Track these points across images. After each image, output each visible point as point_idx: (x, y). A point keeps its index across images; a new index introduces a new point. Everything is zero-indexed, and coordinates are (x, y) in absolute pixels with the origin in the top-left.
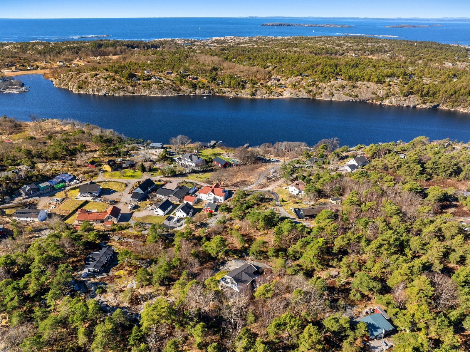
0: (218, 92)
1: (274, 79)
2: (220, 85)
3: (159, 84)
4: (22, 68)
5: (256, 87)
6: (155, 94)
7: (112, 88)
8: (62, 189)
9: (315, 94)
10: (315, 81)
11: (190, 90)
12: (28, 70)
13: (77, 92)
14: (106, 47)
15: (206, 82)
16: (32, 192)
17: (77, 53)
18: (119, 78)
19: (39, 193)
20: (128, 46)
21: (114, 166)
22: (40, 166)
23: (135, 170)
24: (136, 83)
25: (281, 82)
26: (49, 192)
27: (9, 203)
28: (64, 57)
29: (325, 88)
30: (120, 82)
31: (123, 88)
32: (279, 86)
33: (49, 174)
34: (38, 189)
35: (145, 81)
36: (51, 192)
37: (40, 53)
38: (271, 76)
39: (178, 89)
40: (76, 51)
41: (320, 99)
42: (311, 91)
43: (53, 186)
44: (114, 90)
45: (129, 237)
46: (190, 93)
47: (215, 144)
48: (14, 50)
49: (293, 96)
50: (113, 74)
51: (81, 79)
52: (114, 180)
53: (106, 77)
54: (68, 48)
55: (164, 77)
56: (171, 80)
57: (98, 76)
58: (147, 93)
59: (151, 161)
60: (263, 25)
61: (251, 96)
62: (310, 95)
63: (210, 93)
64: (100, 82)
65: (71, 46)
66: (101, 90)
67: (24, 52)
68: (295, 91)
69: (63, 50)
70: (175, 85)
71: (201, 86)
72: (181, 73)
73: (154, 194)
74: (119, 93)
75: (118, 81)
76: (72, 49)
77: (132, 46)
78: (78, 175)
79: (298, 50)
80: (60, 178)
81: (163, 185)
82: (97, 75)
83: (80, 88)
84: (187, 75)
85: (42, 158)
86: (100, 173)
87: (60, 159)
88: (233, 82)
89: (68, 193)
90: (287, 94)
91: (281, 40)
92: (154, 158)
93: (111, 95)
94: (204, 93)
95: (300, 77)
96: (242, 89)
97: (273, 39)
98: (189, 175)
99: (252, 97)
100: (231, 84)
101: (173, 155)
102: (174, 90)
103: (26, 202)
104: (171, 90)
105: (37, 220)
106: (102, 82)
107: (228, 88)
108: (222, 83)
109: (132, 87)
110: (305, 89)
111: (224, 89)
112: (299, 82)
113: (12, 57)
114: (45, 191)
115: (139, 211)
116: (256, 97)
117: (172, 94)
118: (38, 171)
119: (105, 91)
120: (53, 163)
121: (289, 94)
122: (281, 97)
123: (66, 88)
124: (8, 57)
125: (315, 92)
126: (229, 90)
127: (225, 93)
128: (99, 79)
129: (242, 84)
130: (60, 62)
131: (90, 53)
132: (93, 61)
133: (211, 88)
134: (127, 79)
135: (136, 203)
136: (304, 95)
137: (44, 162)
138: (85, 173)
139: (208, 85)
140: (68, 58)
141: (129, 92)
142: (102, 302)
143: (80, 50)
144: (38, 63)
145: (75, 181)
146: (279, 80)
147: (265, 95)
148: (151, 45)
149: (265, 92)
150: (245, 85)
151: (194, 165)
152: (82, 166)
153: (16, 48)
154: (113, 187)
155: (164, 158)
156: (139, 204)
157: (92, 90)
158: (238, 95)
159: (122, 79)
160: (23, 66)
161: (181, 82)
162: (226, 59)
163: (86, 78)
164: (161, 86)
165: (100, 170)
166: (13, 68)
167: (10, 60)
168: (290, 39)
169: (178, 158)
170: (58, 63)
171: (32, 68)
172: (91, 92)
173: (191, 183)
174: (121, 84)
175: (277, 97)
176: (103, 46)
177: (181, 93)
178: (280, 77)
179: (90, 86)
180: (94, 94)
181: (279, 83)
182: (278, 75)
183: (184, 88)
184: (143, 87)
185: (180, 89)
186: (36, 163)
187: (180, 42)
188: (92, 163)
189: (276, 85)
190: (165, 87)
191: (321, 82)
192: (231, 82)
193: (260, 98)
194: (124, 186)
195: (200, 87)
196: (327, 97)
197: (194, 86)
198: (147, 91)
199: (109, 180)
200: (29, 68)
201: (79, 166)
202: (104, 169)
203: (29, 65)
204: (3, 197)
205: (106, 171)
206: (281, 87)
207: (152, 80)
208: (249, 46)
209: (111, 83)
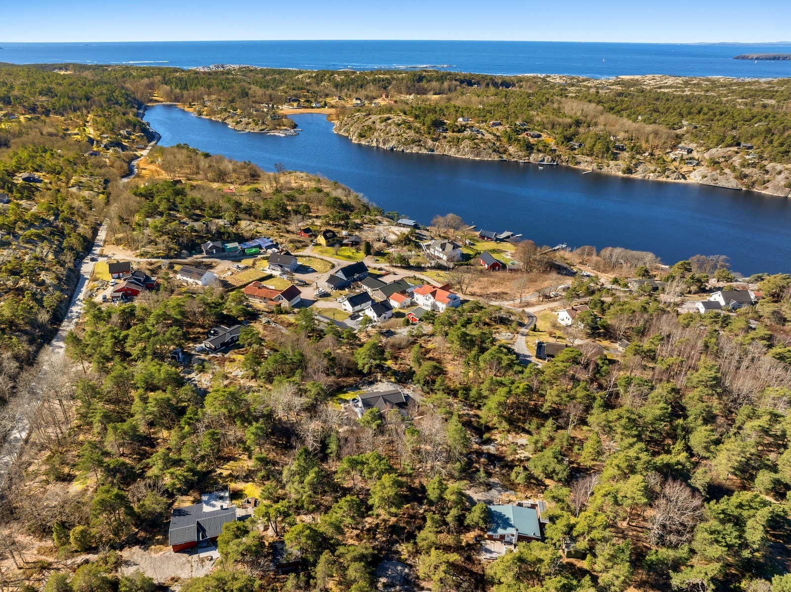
0: (567, 162)
1: (682, 148)
2: (575, 149)
3: (473, 140)
4: (306, 104)
5: (638, 159)
6: (464, 155)
7: (403, 140)
8: (253, 255)
9: (754, 183)
10: (761, 158)
11: (520, 153)
12: (312, 107)
13: (356, 142)
14: (429, 81)
15: (553, 143)
16: (214, 251)
17: (385, 88)
18: (418, 125)
19: (223, 254)
20: (462, 82)
21: (331, 240)
22: (243, 224)
23: (358, 250)
24: (440, 135)
25: (695, 154)
26: (235, 257)
27: (184, 258)
28: (366, 93)
29: (780, 173)
30: (417, 132)
31: (420, 141)
32: (686, 161)
33: (247, 235)
34: (223, 250)
35: (454, 134)
36: (237, 257)
37: (336, 86)
38: (680, 143)
39: (501, 150)
40: (384, 85)
41: (763, 192)
42: (746, 176)
43: (243, 251)
44: (406, 143)
45: (282, 323)
46: (520, 158)
47: (508, 237)
48: (308, 81)
49: (705, 181)
50: (411, 119)
51: (366, 123)
52: (321, 257)
53: (399, 122)
54: (374, 80)
55: (485, 129)
56: (495, 135)
57: (389, 121)
58: (452, 152)
59: (385, 241)
60: (737, 58)
61: (624, 173)
62: (743, 184)
63: (554, 161)
64: (390, 129)
65: (379, 78)
66: (388, 141)
67: (318, 84)
68: (714, 173)
69: (368, 83)
70: (498, 144)
71: (541, 148)
72: (516, 125)
73: (359, 283)
74: (412, 148)
75: (415, 130)
76: (379, 81)
77: (469, 82)
78: (282, 243)
79: (772, 102)
80: (257, 242)
81: (381, 276)
82: (389, 119)
83: (361, 136)
84: (525, 130)
85: (250, 215)
86: (311, 246)
87: (271, 219)
88: (599, 146)
89: (257, 263)
90: (695, 178)
91: (750, 84)
92: (392, 238)
93: (401, 150)
94: (543, 160)
95: (735, 149)
96: (612, 160)
97: (735, 81)
98: (428, 270)
99: (626, 175)
100: (595, 149)
101: (421, 239)
102: (494, 151)
103: (203, 262)
104: (490, 151)
105: (200, 283)
106: (393, 130)
107: (588, 155)
108: (580, 145)
109: (433, 141)
110: (734, 169)
111: (580, 158)
112: (727, 158)
113: (299, 89)
114: (231, 254)
115: (326, 301)
116: (633, 176)
117: (490, 157)
118: (237, 229)
119: (392, 144)
120: (261, 222)
121: (700, 178)
122: (682, 181)
123: (346, 135)
124: (294, 89)
125: (754, 179)
126: (589, 159)
127: (580, 163)
128: (390, 124)
129: (612, 151)
130: (357, 99)
131: (403, 89)
132: (402, 101)
133: (557, 153)
134: (429, 128)
135: (329, 290)
136: (729, 181)
137: (250, 220)
138: (291, 241)
139: (554, 147)
140: (370, 94)
141: (426, 148)
142: (194, 380)
143: (390, 83)
144: (328, 100)
145: (274, 249)
146: (690, 151)
147: (652, 175)
148: (500, 81)
149: (652, 168)
150: (619, 154)
151: (445, 258)
152: (293, 233)
153: (309, 77)
154: (314, 266)
155: (405, 241)
156: (334, 292)
157: (377, 141)
158: (601, 169)
159: (422, 128)
160: (308, 101)
161: (510, 139)
162: (612, 109)
163: (374, 123)
164: (475, 144)
165: (312, 241)
166: (295, 104)
167: (295, 92)
168: (769, 83)
169: (426, 244)
170: (354, 101)
171: (318, 105)
172: (374, 144)
173: (421, 280)
174: (418, 135)
175: (673, 181)
176: (425, 81)
177: (505, 157)
178: (695, 145)
179: (376, 134)
180: (378, 147)
181: (690, 155)
182: (692, 141)
183: (511, 149)
184: (449, 142)
185: (506, 151)
186: (240, 220)
187: (558, 80)
188: (307, 231)
189: (682, 159)
190: (482, 145)
191: (773, 160)
192: (594, 145)
193: (640, 178)
194: (329, 267)
195: (539, 151)
196: (777, 190)
197: (529, 148)
198: (453, 150)
199: (317, 256)
200: (314, 105)
201: (288, 232)
202: (318, 242)
203: (316, 100)
204: (181, 250)
205: (320, 244)
206: (691, 163)
207: (466, 132)
208: (676, 91)
209: (405, 133)
